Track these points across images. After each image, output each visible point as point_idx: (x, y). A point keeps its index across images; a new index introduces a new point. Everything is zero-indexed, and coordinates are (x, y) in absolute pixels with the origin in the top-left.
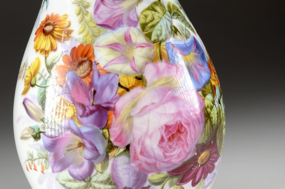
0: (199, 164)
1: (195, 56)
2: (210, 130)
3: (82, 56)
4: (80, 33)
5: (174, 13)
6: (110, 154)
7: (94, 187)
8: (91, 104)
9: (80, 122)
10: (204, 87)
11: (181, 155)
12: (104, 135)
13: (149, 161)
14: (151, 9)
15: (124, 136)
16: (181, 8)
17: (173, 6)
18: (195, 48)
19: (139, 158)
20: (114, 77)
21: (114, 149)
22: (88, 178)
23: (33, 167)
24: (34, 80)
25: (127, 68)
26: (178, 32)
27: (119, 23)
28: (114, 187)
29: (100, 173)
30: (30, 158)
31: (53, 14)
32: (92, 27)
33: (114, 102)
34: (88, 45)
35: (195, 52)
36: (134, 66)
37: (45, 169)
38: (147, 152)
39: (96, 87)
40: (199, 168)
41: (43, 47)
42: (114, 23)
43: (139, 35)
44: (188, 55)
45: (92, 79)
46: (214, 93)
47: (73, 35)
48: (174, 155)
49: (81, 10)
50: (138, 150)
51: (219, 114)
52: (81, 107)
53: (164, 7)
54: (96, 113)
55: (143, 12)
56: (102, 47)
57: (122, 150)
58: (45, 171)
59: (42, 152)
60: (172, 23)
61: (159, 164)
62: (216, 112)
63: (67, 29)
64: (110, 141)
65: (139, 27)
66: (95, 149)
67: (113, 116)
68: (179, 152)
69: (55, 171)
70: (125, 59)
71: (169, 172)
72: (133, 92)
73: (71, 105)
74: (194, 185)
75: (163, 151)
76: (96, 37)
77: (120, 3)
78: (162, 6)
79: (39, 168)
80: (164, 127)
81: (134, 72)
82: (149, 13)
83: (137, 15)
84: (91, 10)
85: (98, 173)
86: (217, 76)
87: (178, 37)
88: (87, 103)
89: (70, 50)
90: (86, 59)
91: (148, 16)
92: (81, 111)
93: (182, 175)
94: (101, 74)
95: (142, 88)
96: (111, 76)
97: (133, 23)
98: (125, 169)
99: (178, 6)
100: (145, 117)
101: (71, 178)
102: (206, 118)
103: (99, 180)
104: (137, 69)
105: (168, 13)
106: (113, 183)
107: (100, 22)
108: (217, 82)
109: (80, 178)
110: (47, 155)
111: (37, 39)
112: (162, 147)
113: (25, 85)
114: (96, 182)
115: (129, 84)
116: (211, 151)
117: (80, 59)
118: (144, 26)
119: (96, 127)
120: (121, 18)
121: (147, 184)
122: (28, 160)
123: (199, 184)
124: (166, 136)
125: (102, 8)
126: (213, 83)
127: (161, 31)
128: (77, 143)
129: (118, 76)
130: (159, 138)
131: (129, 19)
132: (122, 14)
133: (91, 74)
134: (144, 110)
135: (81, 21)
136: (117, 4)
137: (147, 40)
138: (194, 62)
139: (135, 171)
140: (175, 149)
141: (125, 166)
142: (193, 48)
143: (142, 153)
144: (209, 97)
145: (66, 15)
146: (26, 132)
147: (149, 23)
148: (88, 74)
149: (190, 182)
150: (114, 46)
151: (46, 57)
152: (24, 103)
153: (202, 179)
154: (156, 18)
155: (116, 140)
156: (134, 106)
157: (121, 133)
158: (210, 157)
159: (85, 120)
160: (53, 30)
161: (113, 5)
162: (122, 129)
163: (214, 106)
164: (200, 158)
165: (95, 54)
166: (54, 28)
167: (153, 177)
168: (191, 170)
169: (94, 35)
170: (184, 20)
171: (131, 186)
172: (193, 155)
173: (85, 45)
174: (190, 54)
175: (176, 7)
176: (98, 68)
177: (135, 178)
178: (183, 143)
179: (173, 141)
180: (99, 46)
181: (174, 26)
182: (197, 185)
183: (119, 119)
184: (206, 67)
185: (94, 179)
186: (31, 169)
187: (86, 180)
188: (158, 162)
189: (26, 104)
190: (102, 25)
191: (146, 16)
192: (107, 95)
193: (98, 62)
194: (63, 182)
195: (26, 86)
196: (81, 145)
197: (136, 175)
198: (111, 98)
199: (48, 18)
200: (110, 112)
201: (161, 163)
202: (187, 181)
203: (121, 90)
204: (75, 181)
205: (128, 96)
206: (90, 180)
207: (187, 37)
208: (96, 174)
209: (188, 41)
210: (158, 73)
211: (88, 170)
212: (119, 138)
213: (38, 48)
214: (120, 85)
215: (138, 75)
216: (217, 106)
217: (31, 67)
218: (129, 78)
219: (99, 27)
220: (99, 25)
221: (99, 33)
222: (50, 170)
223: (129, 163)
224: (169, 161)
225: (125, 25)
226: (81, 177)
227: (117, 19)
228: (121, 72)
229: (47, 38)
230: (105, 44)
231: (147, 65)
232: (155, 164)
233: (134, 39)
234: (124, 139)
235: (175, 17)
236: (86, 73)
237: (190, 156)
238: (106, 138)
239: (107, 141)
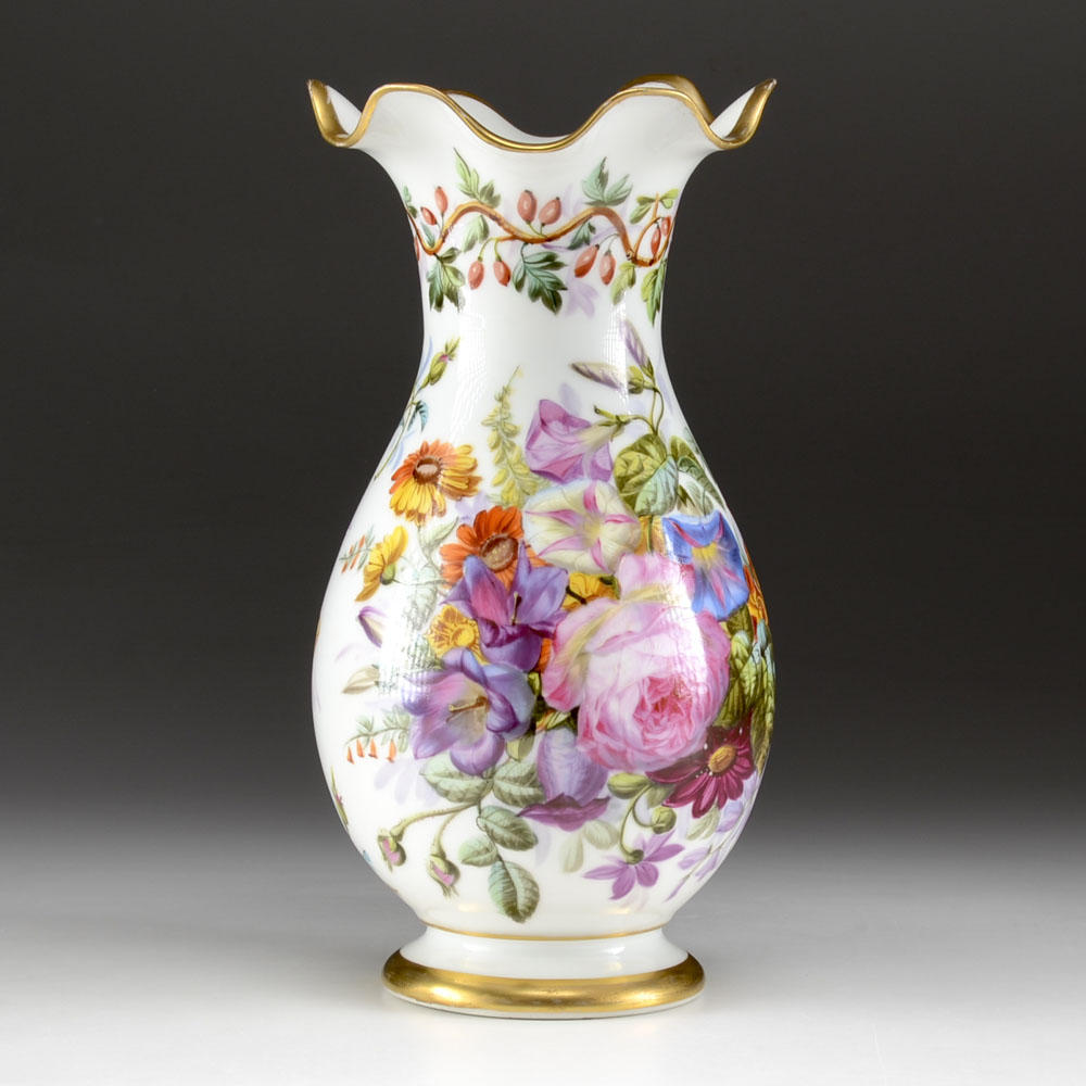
0: (709, 771)
1: (720, 552)
2: (739, 704)
3: (497, 529)
4: (496, 485)
5: (683, 461)
6: (538, 724)
7: (499, 790)
8: (511, 622)
9: (485, 657)
10: (732, 615)
11: (675, 743)
12: (530, 684)
13: (613, 744)
14: (638, 448)
15: (569, 689)
16: (697, 451)
17: (683, 445)
18: (720, 536)
19: (594, 736)
20: (559, 574)
21: (547, 714)
22: (490, 770)
23: (367, 751)
24: (391, 571)
25: (585, 559)
26: (688, 501)
27: (575, 472)
28: (540, 793)
29: (516, 760)
30: (365, 730)
31: (437, 442)
32: (520, 475)
33: (555, 622)
34: (510, 509)
35: (720, 543)
36: (598, 558)
37: (398, 753)
38: (611, 728)
39: (521, 590)
40: (710, 779)
41: (413, 505)
42: (566, 471)
43: (612, 499)
44: (705, 547)
45: (516, 575)
46: (752, 633)
47: (480, 486)
48: (662, 741)
49: (499, 438)
50: (594, 722)
51: (760, 677)
52: (489, 627)
53: (664, 447)
54: (519, 641)
55: (623, 453)
56: (539, 514)
57: (562, 717)
58: (398, 757)
59: (397, 716)
60: (677, 481)
61: (632, 754)
62: (753, 671)
63: (469, 474)
64: (540, 698)
65: (612, 482)
66: (510, 712)
67: (551, 649)
68: (672, 736)
69: (420, 754)
70: (582, 541)
71: (649, 774)
72: (592, 607)
73: (470, 622)
74: (697, 813)
75: (641, 727)
76: (528, 494)
77: (578, 432)
78: (660, 444)
79: (383, 752)
80: (648, 681)
81: (599, 569)
82: (635, 456)
83: (610, 459)
84: (521, 441)
85: (512, 760)
86: (762, 600)
87: (688, 509)
88: (501, 619)
89: (474, 517)
90: (505, 535)
91: (631, 462)
92: (488, 636)
93: (675, 785)
94: (533, 566)
95: (612, 601)
96: (553, 572)
97: (601, 474)
98: (565, 756)
99: (692, 446)
100: (613, 658)
101: (453, 769)
102: (732, 679)
103: (511, 775)
104: (605, 564)
105: (671, 460)
106: (538, 783)
107: (537, 466)
108: (761, 612)
109: (473, 770)
110: (407, 722)
111: (399, 490)
112: (641, 721)
113: (366, 581)
114: (503, 778)
115: (586, 591)
116: (738, 750)
117: (494, 534)
118: (622, 482)
119: (516, 667)
120: (578, 462)
121: (604, 793)
122: (359, 736)
123: (707, 814)
124: (650, 698)
125: (543, 438)
126: (753, 612)
127: (656, 494)
128: (476, 697)
129: (567, 572)
130: (636, 701)
131: (594, 465)
132: (580, 455)
133: (515, 564)
134: (613, 643)
135: (499, 461)
136: (573, 434)
137: (627, 510)
138: (715, 561)
139: (583, 763)
140: (664, 729)
141: (567, 751)
142: (717, 535)
143: (600, 727)
144: (741, 638)
145: (469, 447)
146: (363, 675)
147: (633, 476)
148: (509, 565)
149: (690, 806)
150: (561, 516)
151: (419, 527)
152: (361, 618)
153: (714, 806)
154: (646, 467)
155: (552, 696)
156: (593, 633)
157: (564, 684)
158: (734, 762)
159: (496, 652)
160: (438, 473)
161: (566, 435)
162: (568, 675)
163: (751, 659)
164: (713, 757)
165: (524, 527)
166: (440, 470)
167: (618, 778)
168: (692, 779)
169: (524, 491)
170: (702, 477)
171: (572, 794)
172: (700, 748)
173: (504, 508)
174: (708, 545)
175: (689, 449)
176: (528, 555)
177: (583, 777)
178: (681, 718)
179: (663, 710)
180: (533, 513)
181: (681, 487)
182: (703, 817)
183: (563, 655)
184: (741, 577)
185: (501, 773)
186: (361, 755)
187: (485, 773)
188: (629, 750)
189: (366, 619)
190: (539, 472)
191: (627, 463)
192: (543, 607)
193: (530, 543)
194: (435, 779)
195: (369, 584)
196: (482, 701)
197: (584, 771)
198: (550, 614)
199: (427, 450)
200: (545, 642)
201: (636, 753)
202: (682, 802)
203: (570, 600)
204: (461, 775)
205: (582, 613)
206: (493, 773)
207: (706, 513)
208: (507, 762)
209: (708, 520)
210: (644, 574)
211: (490, 754)
212: (559, 694)
213: (401, 508)
214: (569, 591)
215: (606, 575)
216: (757, 661)
217: (384, 546)
218: (588, 578)
219: (535, 476)
220: (535, 472)
221: (535, 487)
222: (410, 753)
223: (575, 744)
224: (651, 750)
225: (586, 476)
226: (475, 767)
227: (570, 463)
228: (572, 566)
229: (424, 490)
230: (545, 509)
231: (624, 558)
232: (624, 753)
233: (601, 504)
234: (569, 696)
235: (685, 468)
236: (504, 563)
237: (694, 749)
238: (533, 691)
239: (535, 697)
